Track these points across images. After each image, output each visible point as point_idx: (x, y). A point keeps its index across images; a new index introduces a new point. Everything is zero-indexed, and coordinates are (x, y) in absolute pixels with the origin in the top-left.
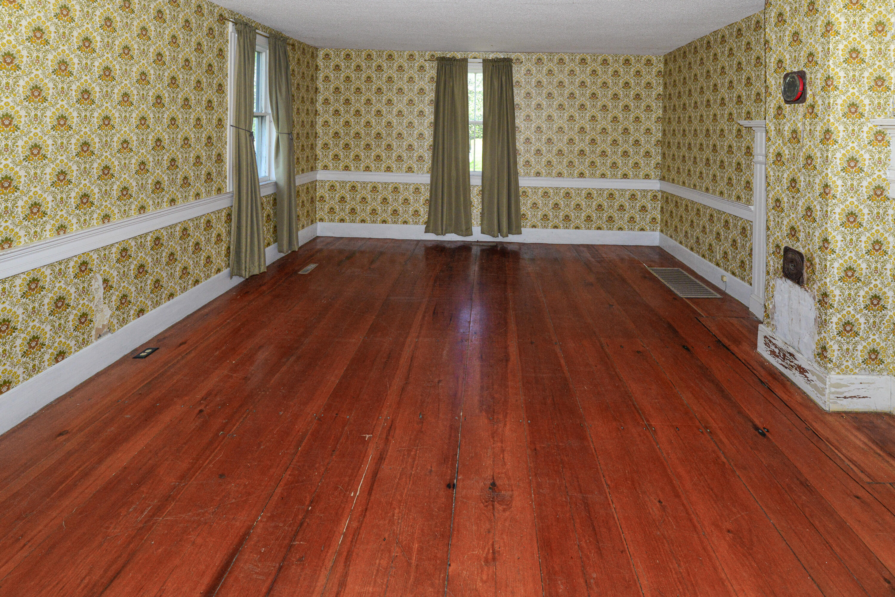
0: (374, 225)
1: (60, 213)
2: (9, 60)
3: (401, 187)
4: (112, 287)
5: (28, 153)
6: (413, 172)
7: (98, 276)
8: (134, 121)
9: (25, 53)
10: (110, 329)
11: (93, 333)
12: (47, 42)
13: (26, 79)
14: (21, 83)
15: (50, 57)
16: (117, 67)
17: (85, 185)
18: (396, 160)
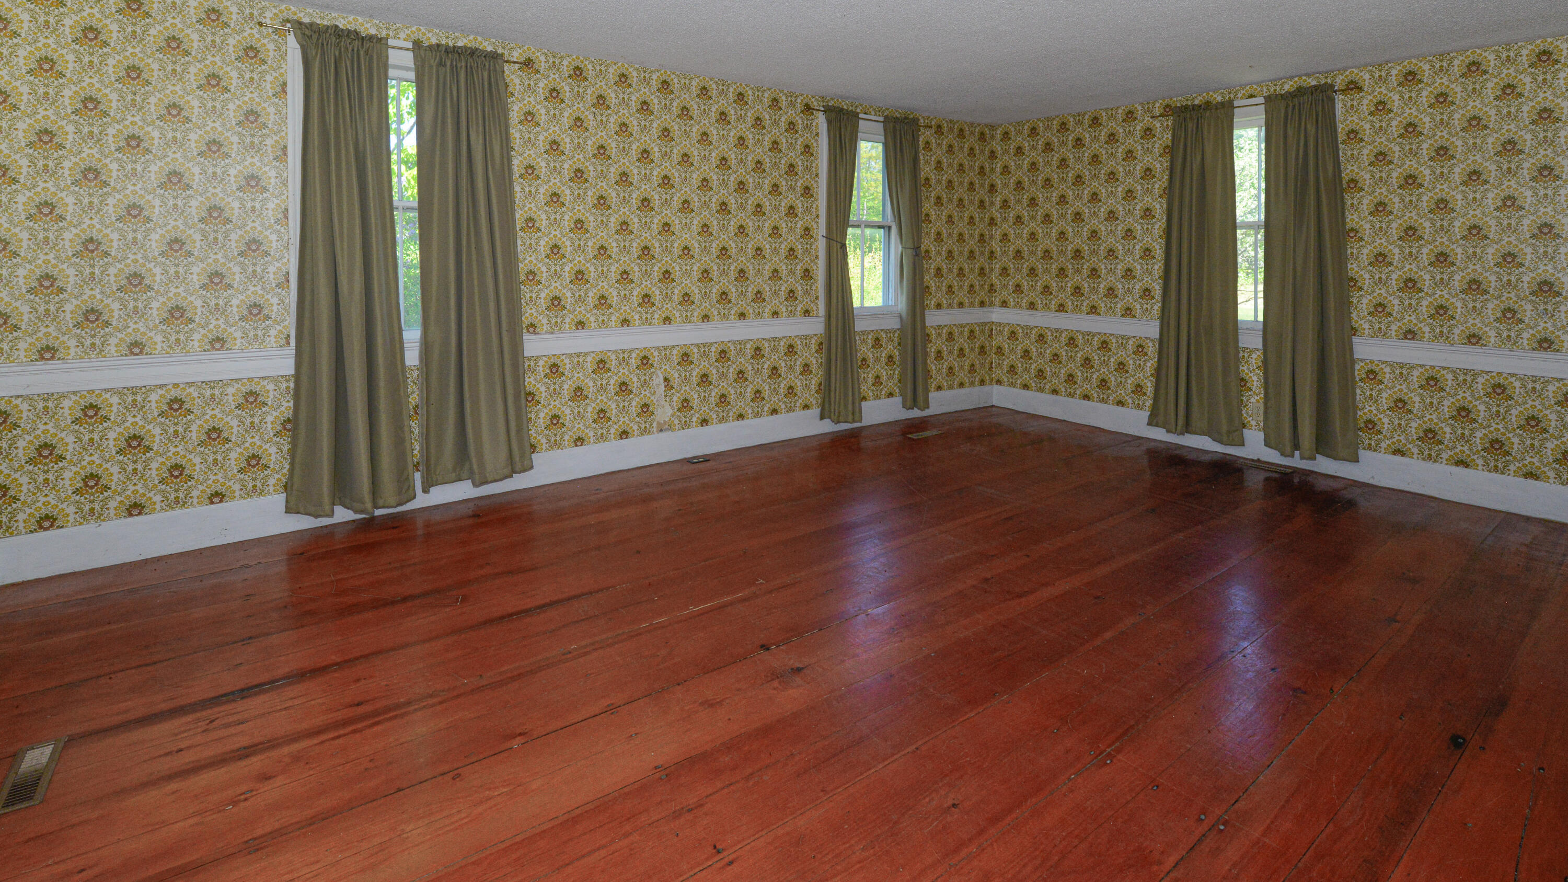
0: (1070, 399)
1: (623, 308)
2: (579, 175)
3: (1114, 341)
4: (672, 387)
5: (596, 253)
6: (1134, 316)
7: (659, 372)
8: (696, 228)
9: (591, 168)
10: (671, 428)
11: (655, 425)
12: (609, 157)
13: (594, 190)
14: (590, 193)
15: (612, 170)
16: (676, 175)
17: (646, 286)
18: (1105, 296)
